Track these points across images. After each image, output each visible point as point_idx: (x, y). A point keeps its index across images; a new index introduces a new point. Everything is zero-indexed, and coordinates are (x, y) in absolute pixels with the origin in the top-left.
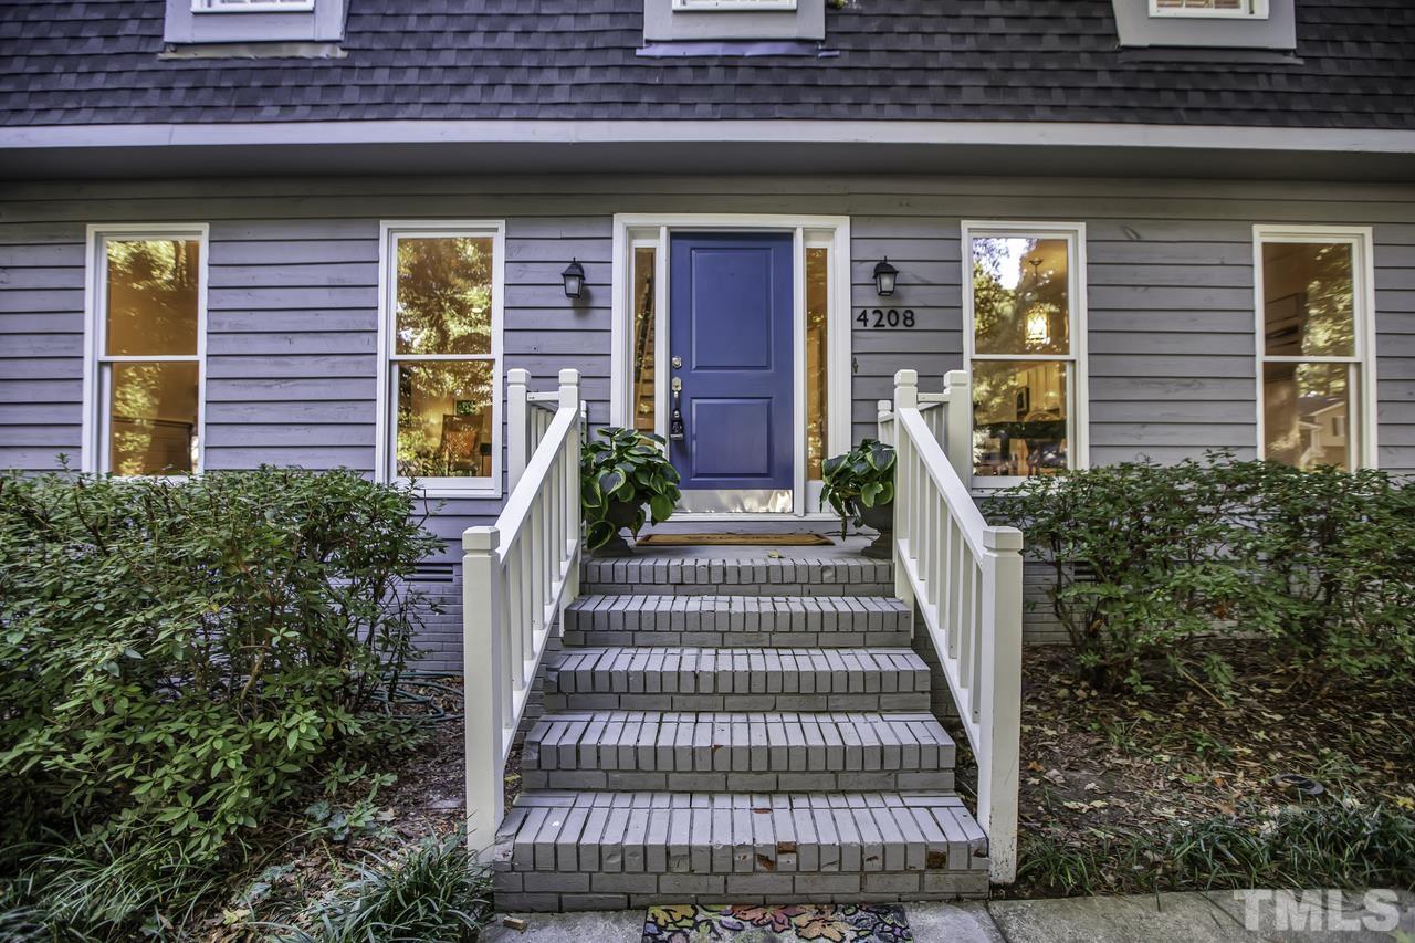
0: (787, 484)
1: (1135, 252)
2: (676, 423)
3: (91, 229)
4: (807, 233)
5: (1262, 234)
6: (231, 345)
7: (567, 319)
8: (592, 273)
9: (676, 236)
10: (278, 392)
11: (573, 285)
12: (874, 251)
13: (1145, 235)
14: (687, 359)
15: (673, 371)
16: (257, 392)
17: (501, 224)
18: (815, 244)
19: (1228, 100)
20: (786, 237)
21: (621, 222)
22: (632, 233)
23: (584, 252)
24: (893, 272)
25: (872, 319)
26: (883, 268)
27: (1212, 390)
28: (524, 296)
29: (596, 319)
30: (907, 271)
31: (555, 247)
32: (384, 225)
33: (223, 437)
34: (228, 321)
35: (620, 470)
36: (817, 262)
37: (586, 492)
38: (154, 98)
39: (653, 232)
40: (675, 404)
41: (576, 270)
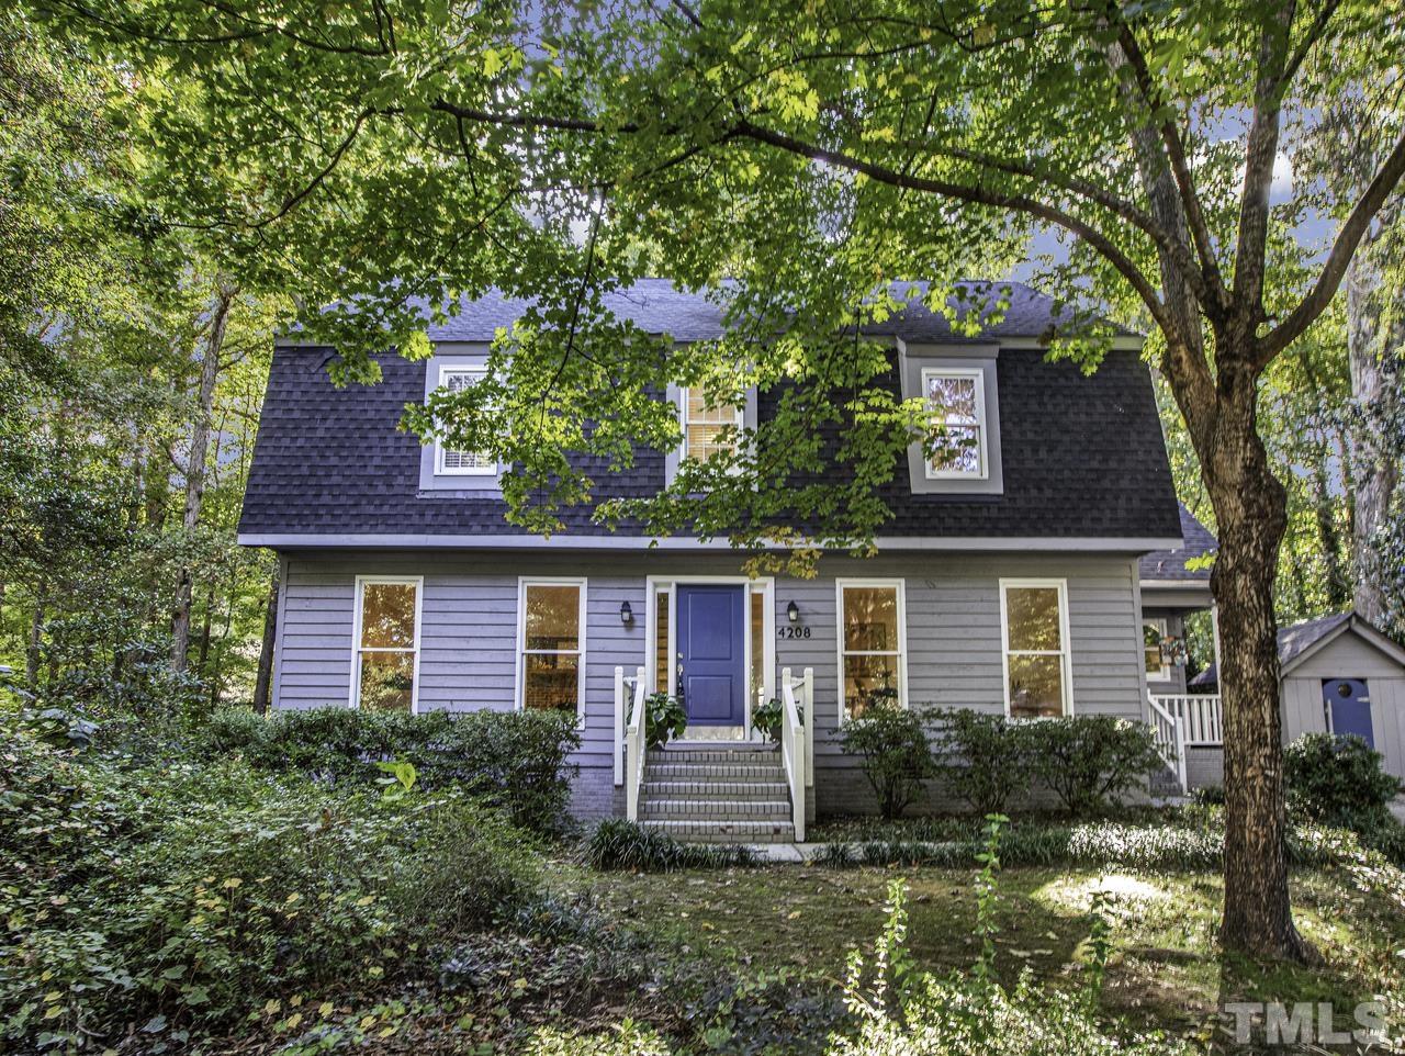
0: (741, 723)
1: (932, 595)
2: (680, 690)
3: (358, 578)
4: (751, 586)
5: (1005, 584)
6: (434, 643)
7: (621, 632)
8: (635, 608)
9: (679, 586)
10: (460, 670)
11: (626, 615)
12: (787, 596)
13: (939, 585)
14: (685, 656)
15: (678, 661)
16: (448, 670)
17: (585, 580)
18: (756, 591)
19: (966, 523)
20: (741, 587)
21: (651, 580)
22: (656, 585)
23: (631, 596)
24: (796, 609)
25: (787, 633)
26: (792, 606)
27: (978, 671)
28: (597, 619)
29: (637, 633)
30: (805, 607)
31: (615, 593)
32: (521, 579)
33: (428, 694)
34: (433, 630)
35: (663, 712)
36: (757, 601)
37: (648, 721)
38: (416, 520)
39: (669, 585)
40: (679, 679)
41: (626, 606)
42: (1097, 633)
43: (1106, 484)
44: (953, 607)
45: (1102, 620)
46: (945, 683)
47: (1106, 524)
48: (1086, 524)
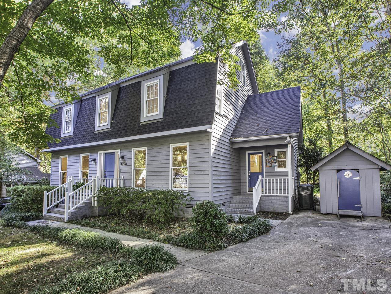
1: (153, 151)
3: (60, 157)
5: (172, 146)
6: (69, 170)
7: (94, 166)
8: (96, 160)
9: (106, 153)
13: (155, 148)
15: (105, 172)
16: (71, 175)
17: (89, 154)
21: (99, 153)
25: (122, 164)
28: (91, 163)
30: (126, 157)
31: (94, 156)
32: (80, 155)
34: (69, 167)
40: (105, 177)
41: (93, 160)
42: (197, 160)
43: (193, 109)
44: (158, 154)
45: (198, 156)
46: (155, 177)
47: (189, 123)
48: (183, 124)
